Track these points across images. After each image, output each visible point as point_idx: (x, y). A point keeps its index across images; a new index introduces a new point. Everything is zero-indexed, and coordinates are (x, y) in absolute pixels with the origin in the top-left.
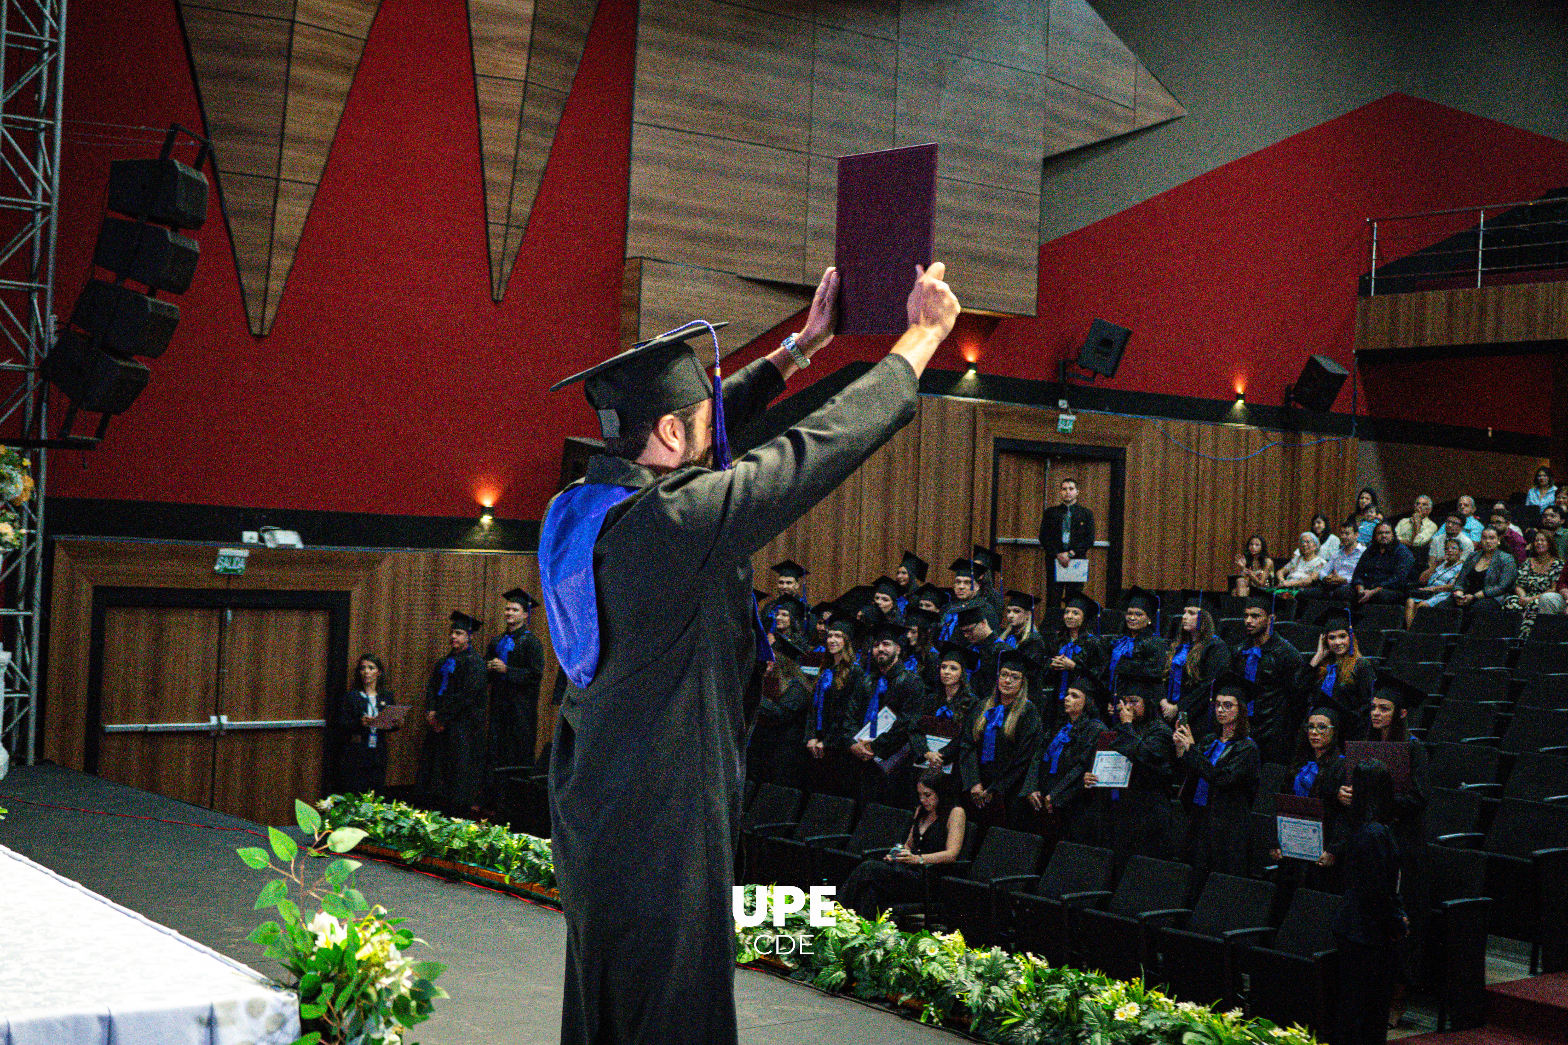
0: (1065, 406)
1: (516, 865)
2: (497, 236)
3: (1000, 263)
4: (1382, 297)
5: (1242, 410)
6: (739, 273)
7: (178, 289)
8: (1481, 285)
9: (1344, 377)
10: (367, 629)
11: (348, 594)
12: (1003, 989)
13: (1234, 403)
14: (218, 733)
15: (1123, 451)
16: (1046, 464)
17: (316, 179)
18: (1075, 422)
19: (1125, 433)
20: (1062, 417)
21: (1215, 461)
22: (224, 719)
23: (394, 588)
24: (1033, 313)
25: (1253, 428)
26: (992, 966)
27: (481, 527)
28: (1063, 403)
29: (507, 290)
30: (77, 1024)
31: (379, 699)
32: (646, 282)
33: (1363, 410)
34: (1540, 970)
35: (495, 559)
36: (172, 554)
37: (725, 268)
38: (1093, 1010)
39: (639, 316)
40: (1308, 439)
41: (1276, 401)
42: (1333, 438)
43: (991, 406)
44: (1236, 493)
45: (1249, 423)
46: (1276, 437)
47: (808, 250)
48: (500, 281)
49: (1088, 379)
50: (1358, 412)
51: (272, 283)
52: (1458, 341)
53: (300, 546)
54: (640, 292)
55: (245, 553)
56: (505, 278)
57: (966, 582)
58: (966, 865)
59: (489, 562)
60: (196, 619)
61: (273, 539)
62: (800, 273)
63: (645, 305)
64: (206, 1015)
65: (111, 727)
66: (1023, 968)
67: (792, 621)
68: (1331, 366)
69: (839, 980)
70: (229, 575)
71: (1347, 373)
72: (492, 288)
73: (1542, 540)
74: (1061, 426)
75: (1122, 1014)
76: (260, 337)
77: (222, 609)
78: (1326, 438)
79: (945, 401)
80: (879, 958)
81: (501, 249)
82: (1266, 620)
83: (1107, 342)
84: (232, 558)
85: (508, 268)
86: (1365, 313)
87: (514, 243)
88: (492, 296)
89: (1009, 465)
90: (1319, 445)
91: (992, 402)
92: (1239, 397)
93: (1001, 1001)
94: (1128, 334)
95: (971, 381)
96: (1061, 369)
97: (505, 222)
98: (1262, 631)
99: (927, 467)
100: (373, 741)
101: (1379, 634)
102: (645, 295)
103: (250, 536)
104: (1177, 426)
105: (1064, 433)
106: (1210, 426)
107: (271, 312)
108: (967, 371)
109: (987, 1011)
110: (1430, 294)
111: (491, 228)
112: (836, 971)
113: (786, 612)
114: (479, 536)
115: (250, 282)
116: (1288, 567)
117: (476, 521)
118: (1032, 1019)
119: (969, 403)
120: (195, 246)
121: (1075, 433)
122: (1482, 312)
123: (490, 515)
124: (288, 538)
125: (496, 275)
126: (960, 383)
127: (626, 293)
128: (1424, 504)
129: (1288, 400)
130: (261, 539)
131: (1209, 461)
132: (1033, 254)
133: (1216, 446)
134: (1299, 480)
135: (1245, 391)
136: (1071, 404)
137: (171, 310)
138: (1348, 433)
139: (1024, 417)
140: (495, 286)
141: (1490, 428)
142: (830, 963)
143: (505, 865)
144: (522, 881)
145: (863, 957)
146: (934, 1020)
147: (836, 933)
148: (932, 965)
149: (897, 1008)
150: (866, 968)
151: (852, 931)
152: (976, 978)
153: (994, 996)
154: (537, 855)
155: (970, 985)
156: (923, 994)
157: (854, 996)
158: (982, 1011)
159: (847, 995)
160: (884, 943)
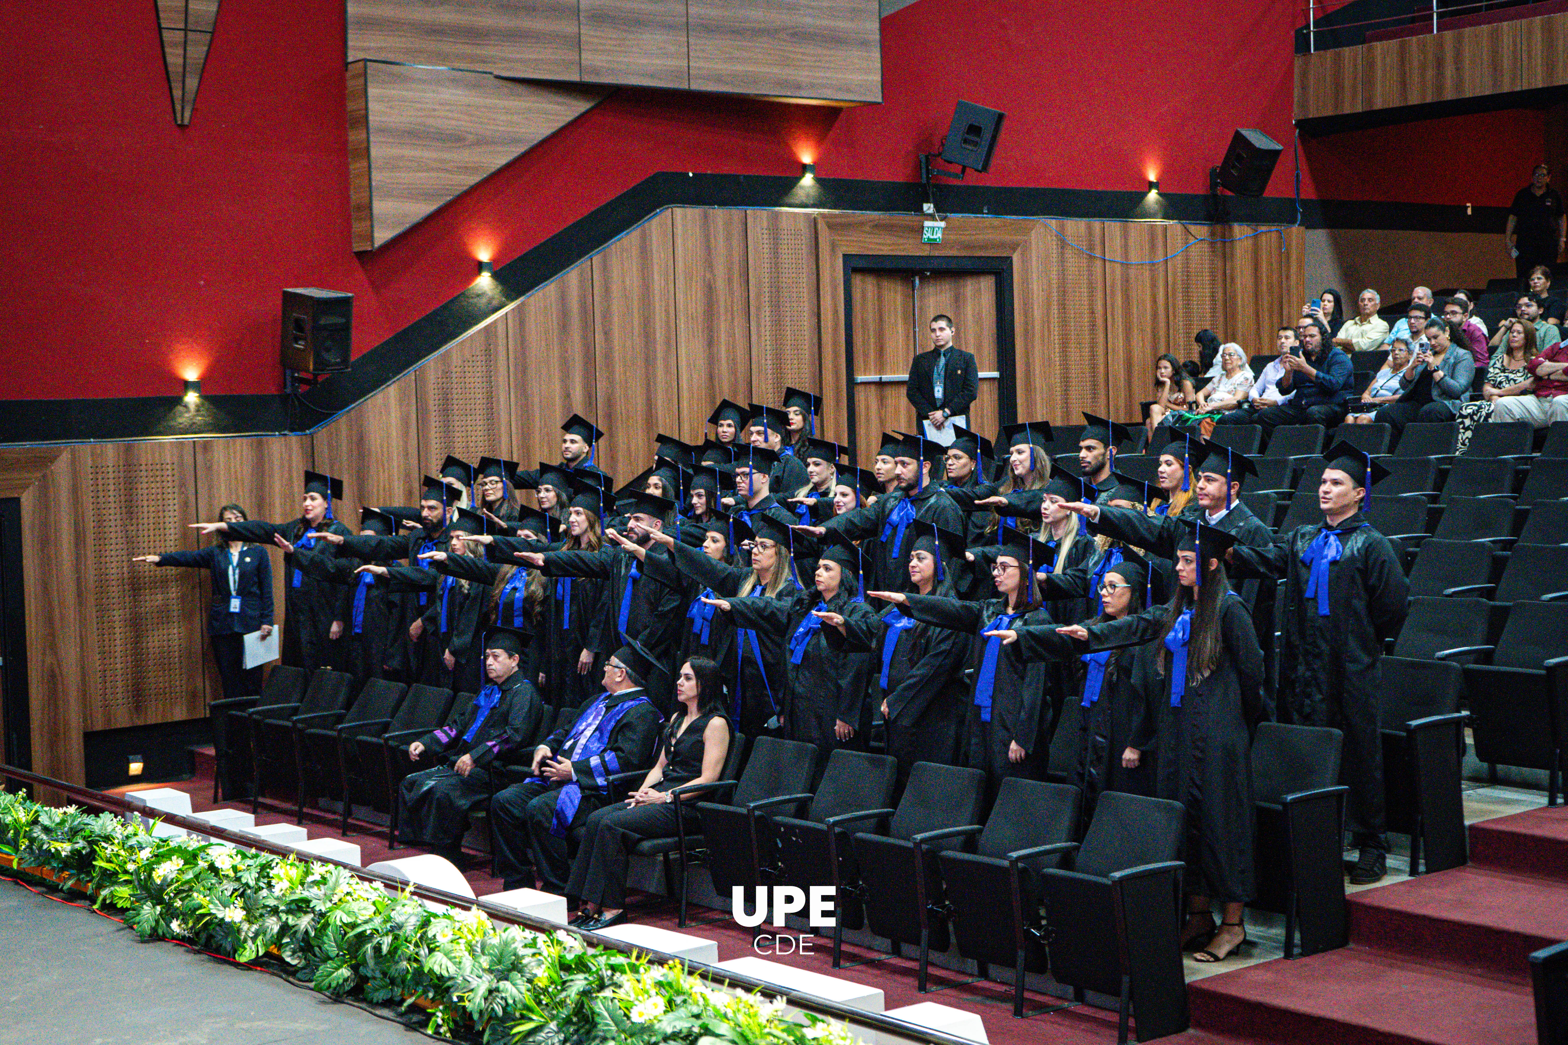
0: (931, 211)
1: (24, 844)
2: (174, 45)
3: (835, 39)
4: (1322, 52)
5: (1157, 202)
6: (496, 73)
8: (1438, 30)
9: (1276, 153)
11: (17, 501)
12: (514, 985)
13: (1145, 194)
15: (1008, 260)
16: (913, 282)
18: (944, 229)
19: (1007, 238)
20: (927, 224)
21: (1126, 265)
23: (75, 490)
24: (880, 100)
25: (1172, 222)
26: (501, 954)
27: (186, 406)
28: (928, 208)
29: (194, 110)
32: (372, 92)
33: (1309, 192)
34: (1422, 868)
35: (207, 446)
37: (480, 67)
38: (607, 1010)
39: (368, 133)
40: (1241, 231)
41: (1199, 188)
42: (1273, 228)
43: (836, 216)
44: (1154, 301)
45: (1166, 217)
46: (1200, 231)
47: (583, 38)
48: (184, 100)
49: (957, 176)
50: (1303, 196)
52: (1414, 99)
54: (367, 101)
56: (190, 97)
57: (758, 433)
58: (731, 786)
59: (198, 450)
62: (576, 68)
63: (374, 119)
66: (545, 954)
67: (558, 496)
68: (1260, 140)
69: (341, 981)
71: (1279, 147)
72: (174, 109)
73: (1519, 333)
74: (927, 235)
75: (641, 1014)
78: (1263, 228)
79: (778, 214)
80: (385, 949)
81: (180, 61)
82: (1104, 455)
83: (974, 130)
85: (192, 83)
86: (1304, 75)
87: (198, 52)
88: (175, 119)
89: (864, 286)
90: (1256, 237)
91: (836, 211)
92: (1151, 185)
93: (510, 1001)
94: (1001, 117)
95: (810, 187)
96: (923, 165)
97: (182, 26)
98: (1100, 468)
99: (759, 295)
101: (1286, 462)
102: (373, 106)
104: (1075, 227)
105: (932, 244)
106: (1118, 224)
108: (803, 176)
109: (493, 1016)
110: (1378, 46)
111: (166, 35)
112: (337, 969)
113: (550, 487)
114: (183, 419)
116: (1209, 387)
117: (178, 400)
118: (555, 1022)
119: (805, 214)
121: (945, 243)
122: (1440, 64)
123: (195, 391)
125: (177, 93)
126: (795, 190)
127: (351, 106)
128: (1370, 300)
129: (1214, 185)
131: (1118, 266)
132: (874, 26)
133: (1126, 247)
134: (1233, 280)
135: (1159, 179)
136: (938, 209)
138: (1292, 221)
139: (878, 226)
140: (178, 107)
141: (1469, 204)
142: (330, 959)
143: (15, 845)
144: (29, 864)
145: (369, 947)
146: (442, 1030)
147: (338, 917)
148: (438, 956)
149: (401, 1015)
150: (371, 963)
151: (363, 912)
152: (484, 970)
153: (504, 995)
154: (46, 830)
155: (475, 983)
156: (431, 995)
157: (364, 1000)
158: (486, 1017)
159: (357, 1000)
160: (400, 927)
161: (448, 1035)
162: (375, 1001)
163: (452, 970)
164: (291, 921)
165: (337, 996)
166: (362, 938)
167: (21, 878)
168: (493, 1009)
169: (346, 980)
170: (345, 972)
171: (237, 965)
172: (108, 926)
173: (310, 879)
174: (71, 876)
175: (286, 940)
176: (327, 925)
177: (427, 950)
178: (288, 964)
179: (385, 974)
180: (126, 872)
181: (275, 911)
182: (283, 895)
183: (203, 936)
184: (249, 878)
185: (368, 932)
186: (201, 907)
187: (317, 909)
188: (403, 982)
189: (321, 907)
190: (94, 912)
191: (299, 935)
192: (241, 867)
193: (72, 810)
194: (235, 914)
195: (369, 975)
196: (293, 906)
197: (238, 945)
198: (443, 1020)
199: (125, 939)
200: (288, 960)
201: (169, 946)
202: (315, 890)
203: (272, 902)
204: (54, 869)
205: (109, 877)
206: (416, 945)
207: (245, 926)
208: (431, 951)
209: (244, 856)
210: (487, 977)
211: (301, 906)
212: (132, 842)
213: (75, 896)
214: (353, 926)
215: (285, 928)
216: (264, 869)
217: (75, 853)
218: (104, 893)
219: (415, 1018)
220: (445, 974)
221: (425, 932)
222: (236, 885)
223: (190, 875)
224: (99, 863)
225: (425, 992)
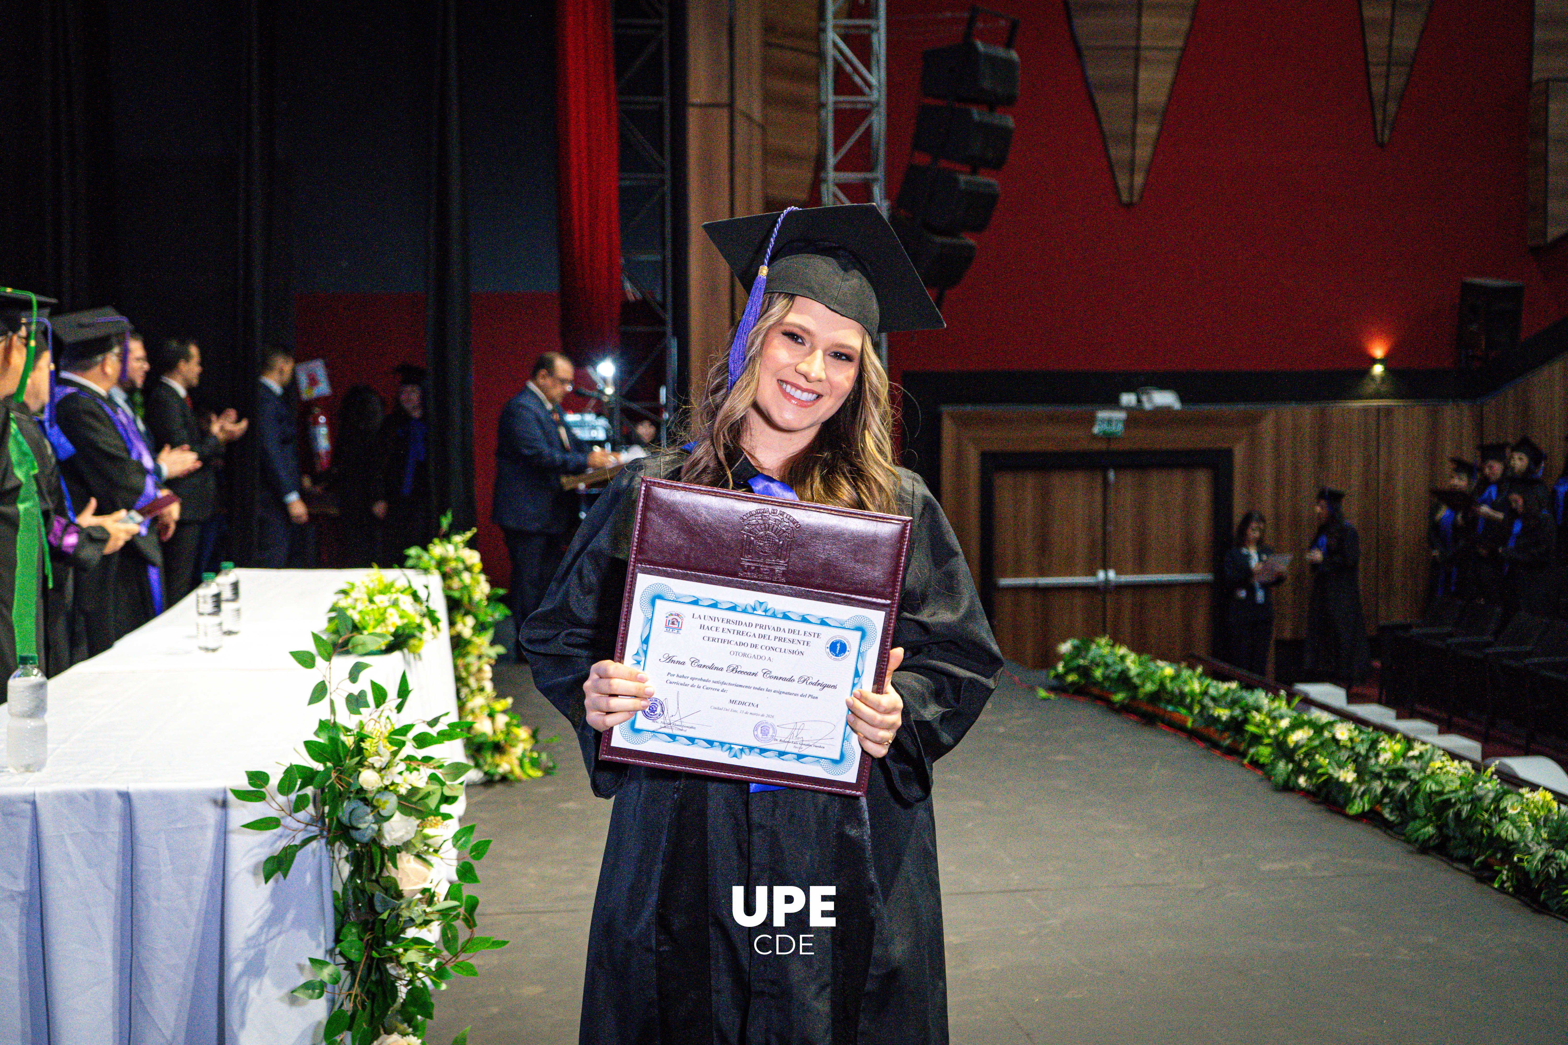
1: (1196, 709)
2: (1378, 76)
7: (996, 165)
10: (1252, 484)
11: (1230, 451)
14: (1105, 589)
17: (1179, 43)
22: (1112, 575)
23: (1277, 444)
27: (1373, 378)
29: (1392, 131)
30: (98, 798)
31: (1259, 554)
32: (1553, 107)
35: (1389, 411)
36: (1053, 419)
39: (1546, 143)
48: (1384, 122)
51: (1138, 152)
53: (1177, 406)
54: (1547, 117)
55: (1121, 415)
56: (1389, 120)
59: (1382, 414)
60: (1080, 480)
61: (1150, 400)
63: (1553, 131)
64: (220, 798)
65: (1005, 582)
69: (1427, 837)
70: (1108, 437)
72: (1375, 131)
76: (1130, 205)
77: (1105, 469)
80: (1464, 814)
81: (1383, 89)
84: (1110, 421)
85: (1392, 107)
87: (1397, 82)
88: (1376, 139)
97: (1386, 60)
100: (1260, 596)
102: (1553, 119)
103: (1128, 399)
107: (1139, 179)
109: (1547, 878)
111: (1372, 69)
112: (1424, 827)
114: (1371, 388)
115: (1119, 153)
117: (1368, 371)
120: (1010, 122)
123: (1382, 365)
124: (1165, 399)
125: (1379, 117)
130: (1139, 401)
137: (990, 185)
140: (1379, 127)
142: (1420, 818)
143: (1190, 708)
144: (1200, 725)
145: (1451, 812)
146: (1506, 885)
147: (1430, 786)
148: (1507, 824)
149: (1475, 870)
150: (1452, 825)
151: (1451, 784)
152: (1544, 840)
153: (1558, 861)
154: (1214, 699)
155: (1535, 848)
156: (1499, 856)
157: (1446, 855)
158: (1541, 878)
159: (1440, 853)
160: (1480, 799)
161: (1511, 890)
162: (1455, 856)
163: (1517, 836)
164: (1391, 784)
165: (1424, 848)
166: (1447, 804)
167: (1193, 735)
168: (1548, 871)
169: (1431, 837)
170: (1430, 830)
171: (1347, 816)
172: (1252, 777)
173: (1411, 754)
174: (1229, 737)
175: (1386, 800)
176: (1418, 791)
177: (1497, 819)
178: (1386, 820)
179: (1463, 834)
180: (1269, 736)
181: (1378, 776)
182: (1387, 764)
183: (1324, 790)
184: (1362, 749)
185: (1453, 800)
186: (1321, 767)
187: (1413, 777)
188: (1480, 843)
189: (1416, 777)
190: (1243, 765)
191: (1397, 797)
192: (1358, 740)
193: (1234, 685)
194: (1348, 776)
195: (1451, 834)
196: (1394, 773)
197: (1349, 800)
198: (1508, 877)
199: (1263, 788)
200: (1387, 816)
201: (1296, 796)
202: (1413, 763)
203: (1377, 769)
204: (1217, 730)
205: (1256, 739)
206: (1491, 815)
207: (1356, 786)
208: (1501, 819)
209: (1361, 732)
210: (1545, 846)
211: (1399, 774)
212: (1276, 713)
213: (1232, 752)
214: (1440, 793)
215: (1386, 791)
216: (1374, 744)
217: (1232, 719)
218: (1252, 751)
219: (1486, 874)
220: (1510, 838)
221: (1498, 806)
222: (1351, 753)
223: (1316, 743)
224: (1251, 728)
225: (1494, 854)
